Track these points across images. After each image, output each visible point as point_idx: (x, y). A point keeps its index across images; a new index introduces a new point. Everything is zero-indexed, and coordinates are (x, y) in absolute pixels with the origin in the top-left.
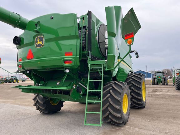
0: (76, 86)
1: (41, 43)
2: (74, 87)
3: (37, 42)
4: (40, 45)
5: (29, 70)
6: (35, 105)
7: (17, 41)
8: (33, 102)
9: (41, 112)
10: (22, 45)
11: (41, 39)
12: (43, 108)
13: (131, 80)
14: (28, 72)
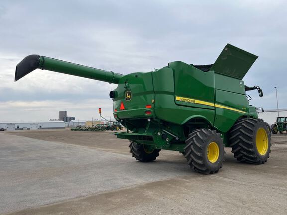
0: (161, 133)
1: (129, 96)
2: (159, 134)
3: (126, 96)
4: (129, 98)
5: (122, 119)
6: (131, 152)
7: (113, 94)
8: (129, 149)
9: (137, 159)
10: (116, 98)
11: (129, 94)
12: (138, 155)
13: (241, 127)
14: (122, 121)
